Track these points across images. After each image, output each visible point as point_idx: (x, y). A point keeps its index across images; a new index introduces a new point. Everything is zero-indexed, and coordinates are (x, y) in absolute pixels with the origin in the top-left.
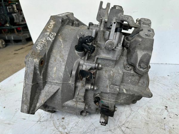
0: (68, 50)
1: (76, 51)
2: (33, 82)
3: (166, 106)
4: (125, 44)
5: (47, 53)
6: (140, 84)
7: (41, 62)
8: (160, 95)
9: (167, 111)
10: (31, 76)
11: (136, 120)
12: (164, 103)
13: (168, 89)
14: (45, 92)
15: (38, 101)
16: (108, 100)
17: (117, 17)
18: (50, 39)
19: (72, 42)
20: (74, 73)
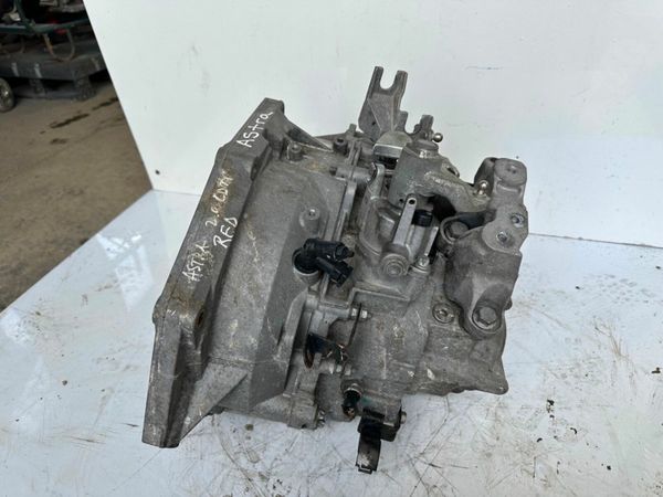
0: (271, 273)
1: (295, 270)
2: (176, 372)
3: (552, 399)
4: (440, 244)
5: (213, 288)
6: (476, 355)
7: (200, 320)
8: (540, 362)
9: (552, 416)
10: (172, 357)
11: (458, 441)
12: (545, 391)
13: (566, 339)
14: (205, 386)
15: (186, 410)
16: (383, 397)
17: (420, 180)
18: (221, 242)
19: (283, 242)
20: (289, 338)
